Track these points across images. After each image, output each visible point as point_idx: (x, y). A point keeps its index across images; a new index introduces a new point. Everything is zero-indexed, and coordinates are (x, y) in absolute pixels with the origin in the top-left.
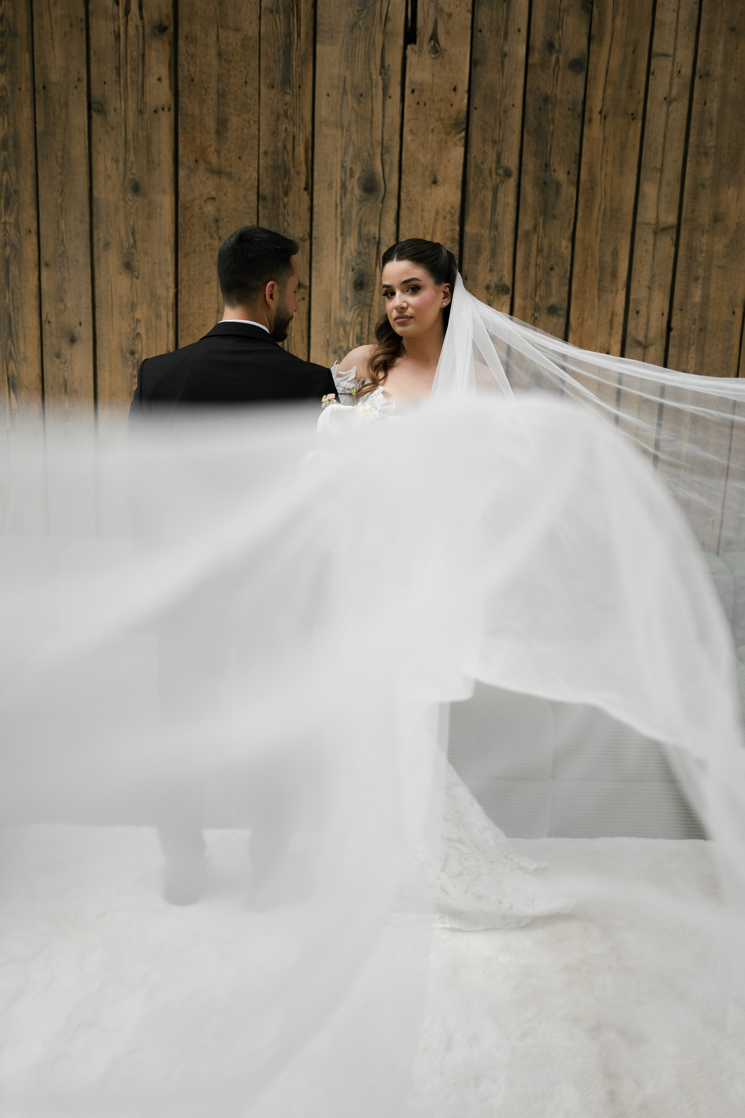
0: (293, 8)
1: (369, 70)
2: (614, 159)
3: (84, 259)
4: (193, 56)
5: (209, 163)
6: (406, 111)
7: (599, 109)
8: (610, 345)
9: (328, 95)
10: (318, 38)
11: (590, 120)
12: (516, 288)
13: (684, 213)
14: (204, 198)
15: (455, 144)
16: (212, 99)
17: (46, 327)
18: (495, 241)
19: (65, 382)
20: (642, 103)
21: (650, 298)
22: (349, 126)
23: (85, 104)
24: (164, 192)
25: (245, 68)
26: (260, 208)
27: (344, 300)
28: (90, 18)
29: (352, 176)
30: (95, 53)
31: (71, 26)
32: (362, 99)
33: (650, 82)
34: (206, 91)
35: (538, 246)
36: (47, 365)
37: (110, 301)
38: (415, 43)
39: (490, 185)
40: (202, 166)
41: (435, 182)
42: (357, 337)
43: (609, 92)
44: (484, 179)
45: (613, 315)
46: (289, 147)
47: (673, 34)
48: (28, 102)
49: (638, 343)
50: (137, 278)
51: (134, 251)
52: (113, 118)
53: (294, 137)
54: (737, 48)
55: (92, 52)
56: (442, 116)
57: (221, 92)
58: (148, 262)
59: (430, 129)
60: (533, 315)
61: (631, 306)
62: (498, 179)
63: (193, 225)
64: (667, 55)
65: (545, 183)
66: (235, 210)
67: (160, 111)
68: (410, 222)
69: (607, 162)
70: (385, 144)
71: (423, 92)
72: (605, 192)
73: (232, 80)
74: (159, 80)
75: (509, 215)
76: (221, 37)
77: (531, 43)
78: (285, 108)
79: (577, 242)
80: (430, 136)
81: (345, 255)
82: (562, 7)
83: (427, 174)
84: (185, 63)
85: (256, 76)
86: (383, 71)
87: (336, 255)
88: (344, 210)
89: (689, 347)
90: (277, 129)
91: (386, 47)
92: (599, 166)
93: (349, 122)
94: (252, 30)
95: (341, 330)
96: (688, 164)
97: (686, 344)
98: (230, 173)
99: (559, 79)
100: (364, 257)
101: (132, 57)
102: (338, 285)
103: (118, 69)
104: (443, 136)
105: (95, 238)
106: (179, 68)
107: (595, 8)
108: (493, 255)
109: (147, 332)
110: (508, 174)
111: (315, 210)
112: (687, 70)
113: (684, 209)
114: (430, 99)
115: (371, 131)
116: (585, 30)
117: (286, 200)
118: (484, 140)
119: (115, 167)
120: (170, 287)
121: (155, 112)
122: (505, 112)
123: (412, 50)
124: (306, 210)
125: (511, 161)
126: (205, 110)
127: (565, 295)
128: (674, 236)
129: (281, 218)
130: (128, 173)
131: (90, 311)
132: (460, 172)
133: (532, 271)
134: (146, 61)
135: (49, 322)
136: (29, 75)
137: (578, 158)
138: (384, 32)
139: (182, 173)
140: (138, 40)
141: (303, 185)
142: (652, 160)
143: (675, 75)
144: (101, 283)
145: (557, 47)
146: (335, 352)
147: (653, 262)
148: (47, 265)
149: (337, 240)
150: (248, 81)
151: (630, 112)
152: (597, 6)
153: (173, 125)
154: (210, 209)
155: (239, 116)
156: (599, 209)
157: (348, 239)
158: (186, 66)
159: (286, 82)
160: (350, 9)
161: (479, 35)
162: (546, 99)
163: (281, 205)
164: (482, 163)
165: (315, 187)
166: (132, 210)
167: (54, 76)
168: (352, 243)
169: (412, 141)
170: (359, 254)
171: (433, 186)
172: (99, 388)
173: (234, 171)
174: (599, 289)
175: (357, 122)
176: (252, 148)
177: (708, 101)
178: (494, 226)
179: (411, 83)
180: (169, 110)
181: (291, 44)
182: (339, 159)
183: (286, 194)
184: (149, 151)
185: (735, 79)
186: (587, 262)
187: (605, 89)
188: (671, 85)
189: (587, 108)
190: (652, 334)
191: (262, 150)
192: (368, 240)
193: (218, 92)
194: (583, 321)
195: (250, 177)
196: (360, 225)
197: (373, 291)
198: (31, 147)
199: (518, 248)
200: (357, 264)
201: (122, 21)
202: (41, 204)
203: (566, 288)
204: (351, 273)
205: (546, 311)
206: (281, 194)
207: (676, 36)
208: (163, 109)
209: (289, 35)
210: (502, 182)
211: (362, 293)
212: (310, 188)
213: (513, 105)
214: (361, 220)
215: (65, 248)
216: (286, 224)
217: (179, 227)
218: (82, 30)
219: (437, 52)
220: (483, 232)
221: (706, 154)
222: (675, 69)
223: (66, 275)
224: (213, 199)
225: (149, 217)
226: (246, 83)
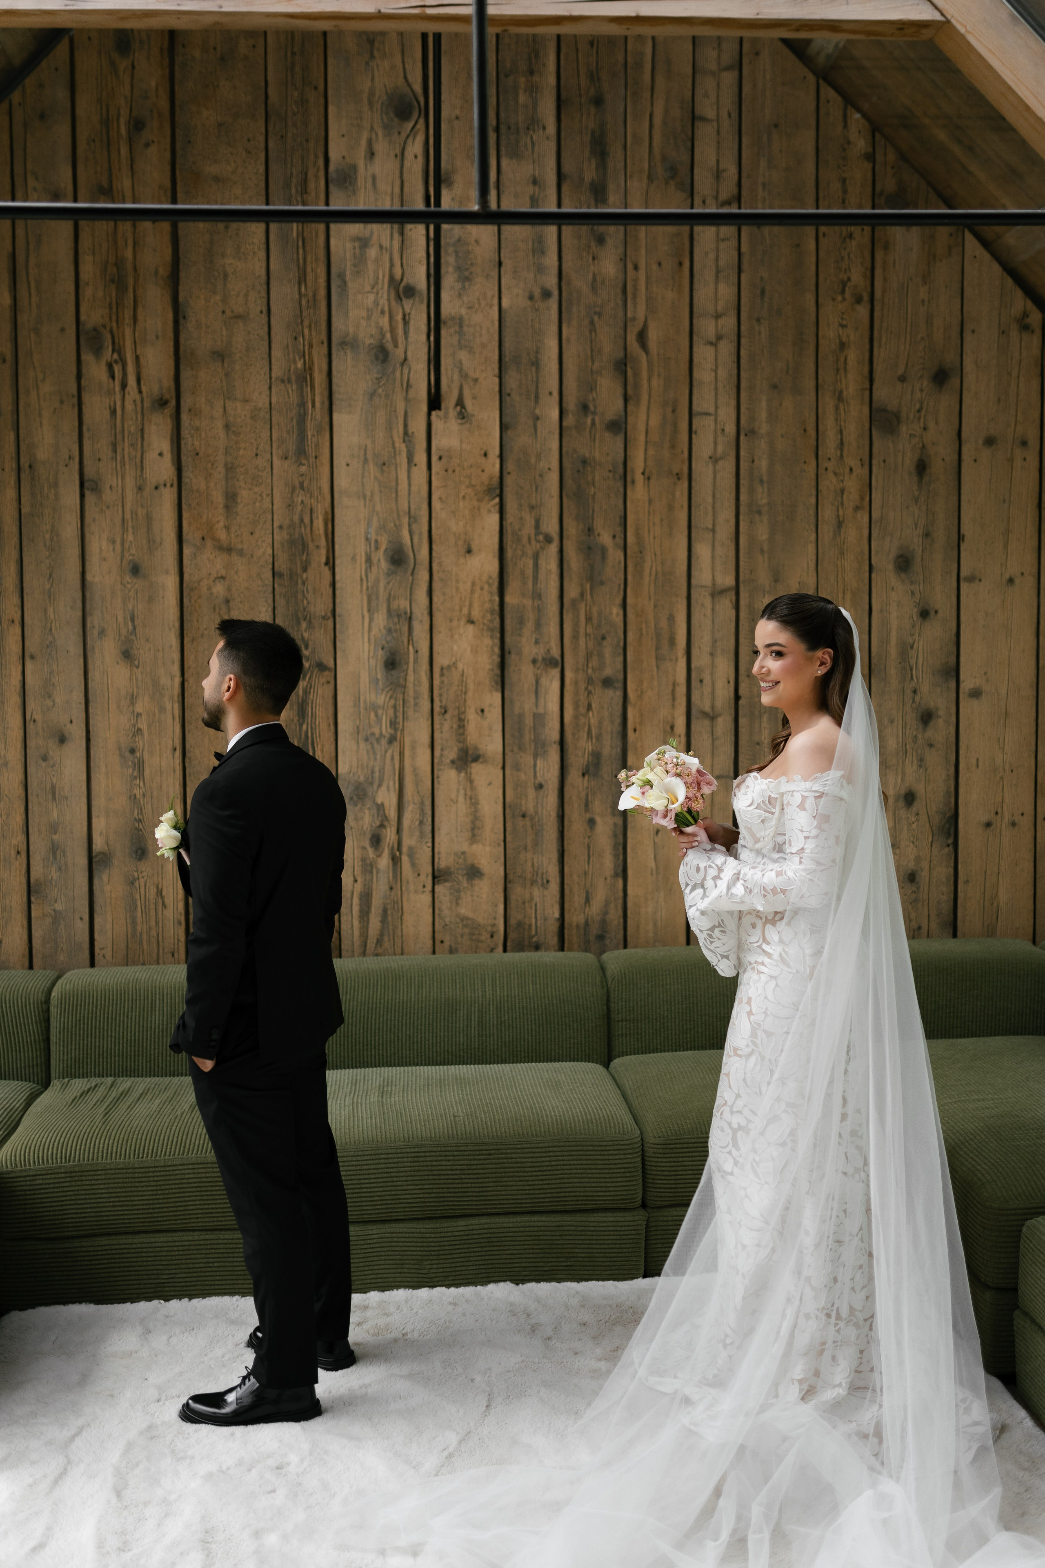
0: (306, 378)
1: (392, 437)
2: (662, 520)
3: (74, 648)
4: (197, 429)
5: (218, 540)
6: (433, 478)
7: (641, 470)
8: (673, 717)
9: (348, 465)
10: (334, 407)
11: (633, 482)
12: (566, 660)
13: (741, 574)
14: (212, 578)
15: (489, 511)
16: (220, 473)
17: (31, 726)
18: (539, 610)
19: (53, 788)
20: (687, 462)
21: (713, 665)
22: (372, 496)
23: (77, 483)
24: (167, 572)
25: (256, 440)
26: (276, 586)
27: (374, 681)
28: (83, 394)
29: (377, 548)
30: (89, 430)
31: (62, 402)
32: (385, 468)
33: (694, 441)
34: (213, 465)
35: (586, 615)
36: (31, 769)
37: (106, 694)
38: (439, 408)
39: (530, 552)
40: (209, 543)
41: (469, 551)
42: (391, 722)
43: (651, 452)
44: (523, 546)
45: (674, 685)
46: (307, 520)
47: (713, 393)
48: (12, 483)
49: (705, 714)
50: (137, 667)
51: (133, 637)
52: (108, 496)
53: (311, 510)
54: (781, 405)
55: (85, 428)
56: (473, 483)
57: (229, 466)
58: (150, 649)
59: (462, 494)
60: (586, 689)
61: (694, 675)
62: (538, 546)
63: (200, 607)
64: (708, 414)
65: (589, 548)
66: (247, 589)
67: (162, 487)
68: (444, 594)
69: (654, 524)
70: (412, 513)
71: (451, 458)
72: (655, 555)
73: (241, 453)
74: (161, 454)
75: (552, 583)
76: (228, 408)
77: (564, 405)
78: (301, 479)
79: (629, 608)
80: (461, 504)
81: (373, 633)
82: (594, 369)
83: (460, 543)
84: (189, 436)
85: (268, 447)
86: (407, 439)
87: (363, 633)
88: (370, 584)
89: (760, 717)
90: (293, 502)
91: (409, 414)
92: (646, 528)
93: (372, 492)
94: (262, 401)
95: (373, 715)
96: (742, 523)
97: (757, 713)
98: (242, 550)
99: (597, 440)
100: (394, 634)
101: (129, 432)
102: (367, 666)
103: (114, 446)
104: (476, 503)
105: (89, 625)
106: (183, 442)
107: (629, 370)
108: (538, 625)
109: (149, 727)
110: (548, 540)
111: (338, 585)
112: (731, 428)
113: (741, 570)
114: (459, 465)
115: (397, 500)
116: (620, 391)
117: (304, 576)
118: (520, 505)
119: (111, 548)
120: (175, 676)
121: (156, 488)
122: (541, 476)
123: (437, 416)
124: (328, 586)
125: (551, 526)
126: (212, 484)
127: (620, 666)
128: (734, 598)
129: (300, 596)
130: (126, 554)
131: (83, 706)
132: (496, 540)
133: (582, 641)
134: (146, 436)
135: (34, 721)
136: (14, 455)
137: (623, 521)
138: (406, 399)
139: (186, 551)
140: (137, 414)
141: (323, 560)
142: (703, 520)
143: (719, 433)
144: (95, 675)
145: (592, 408)
146: (367, 740)
147: (713, 627)
148: (32, 657)
149: (363, 617)
150: (259, 453)
151: (675, 472)
152: (631, 368)
153: (176, 502)
154: (219, 589)
155: (250, 489)
156: (650, 573)
157: (376, 615)
158: (190, 440)
159: (301, 452)
160: (368, 377)
161: (508, 399)
162: (584, 462)
163: (300, 582)
164: (520, 530)
165: (337, 562)
166: (132, 594)
167: (42, 454)
168: (381, 619)
169: (442, 509)
170: (389, 631)
171: (468, 555)
172: (93, 793)
173: (245, 547)
174: (656, 658)
175: (381, 492)
176: (265, 522)
177: (756, 458)
178: (537, 595)
179: (438, 449)
180: (172, 485)
181: (305, 414)
182: (363, 530)
183: (305, 569)
184: (149, 529)
185: (782, 436)
186: (641, 629)
187: (646, 450)
188: (715, 443)
189: (628, 469)
190: (719, 704)
191: (276, 524)
192: (399, 616)
193: (226, 465)
194: (642, 692)
195: (264, 554)
196: (388, 600)
197: (407, 671)
198: (15, 530)
199: (565, 617)
200: (387, 642)
201: (118, 396)
202: (25, 591)
203: (621, 658)
204: (380, 652)
205: (600, 684)
206: (299, 571)
207: (716, 394)
208: (165, 485)
209: (302, 404)
210: (543, 548)
211: (394, 673)
212: (331, 563)
213: (549, 469)
214: (390, 594)
215: (54, 637)
216: (305, 602)
217: (185, 609)
218: (73, 406)
219: (463, 418)
220: (525, 602)
221: (759, 512)
222: (718, 427)
223: (55, 667)
224: (223, 578)
225: (151, 600)
226: (257, 455)
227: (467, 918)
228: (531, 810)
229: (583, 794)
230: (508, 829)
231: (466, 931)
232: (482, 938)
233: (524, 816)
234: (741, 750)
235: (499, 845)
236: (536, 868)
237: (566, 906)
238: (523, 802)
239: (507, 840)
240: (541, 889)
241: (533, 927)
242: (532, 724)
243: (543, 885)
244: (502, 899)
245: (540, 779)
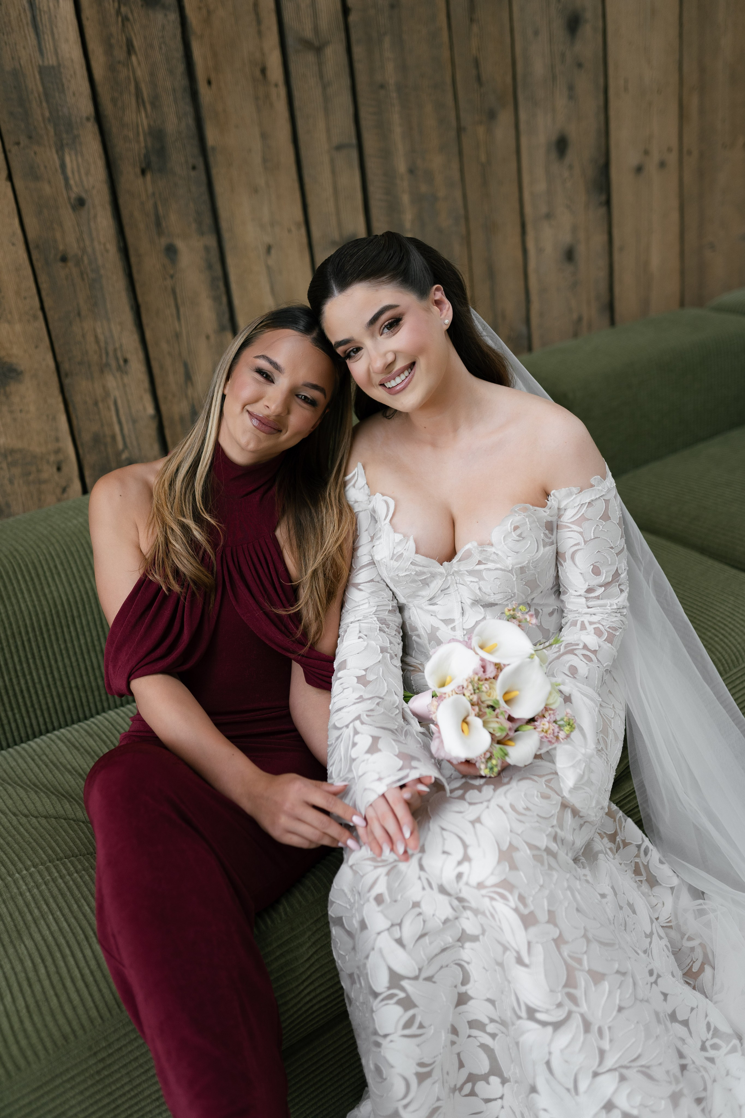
8: (263, 54)
49: (307, 45)
60: (118, 12)
89: (381, 41)
97: (376, 35)
190: (323, 23)
194: (209, 12)
227: (12, 451)
228: (73, 248)
229: (149, 206)
230: (44, 286)
231: (17, 471)
232: (45, 476)
233: (64, 259)
234: (362, 100)
235: (35, 317)
236: (102, 344)
237: (160, 392)
238: (58, 235)
239: (46, 305)
240: (118, 375)
241: (119, 438)
242: (41, 89)
243: (119, 368)
244: (61, 406)
245: (76, 190)
